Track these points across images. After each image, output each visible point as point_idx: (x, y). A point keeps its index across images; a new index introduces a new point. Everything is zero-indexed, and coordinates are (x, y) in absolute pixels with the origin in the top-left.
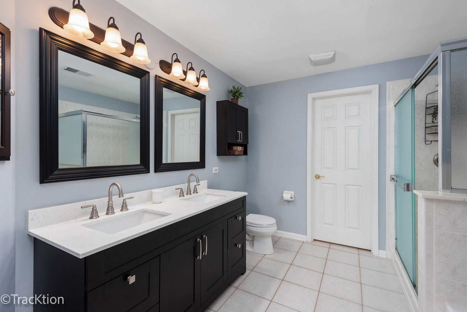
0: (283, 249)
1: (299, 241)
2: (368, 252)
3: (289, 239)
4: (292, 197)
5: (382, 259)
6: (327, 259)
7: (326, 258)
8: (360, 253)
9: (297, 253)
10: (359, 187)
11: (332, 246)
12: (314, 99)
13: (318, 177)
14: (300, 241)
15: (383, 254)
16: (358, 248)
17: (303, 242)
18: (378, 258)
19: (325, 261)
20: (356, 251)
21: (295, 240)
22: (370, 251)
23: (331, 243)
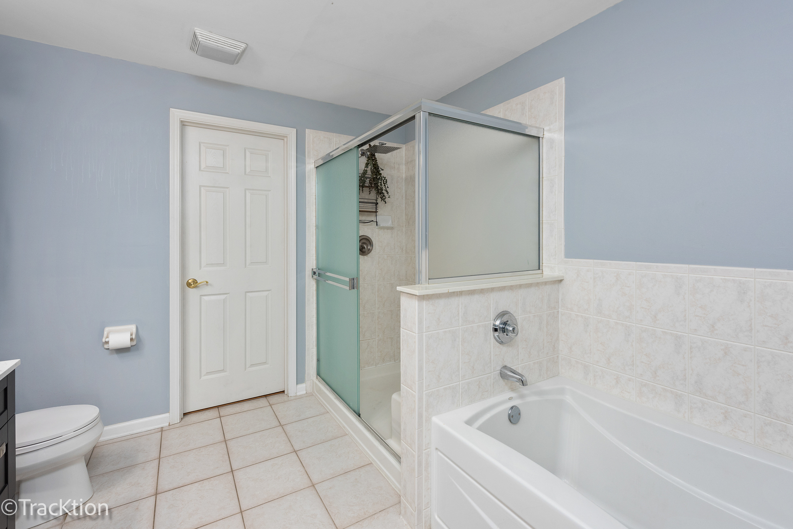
0: (118, 470)
1: (149, 433)
2: (281, 395)
3: (123, 439)
4: (134, 337)
5: (301, 397)
6: (225, 441)
7: (223, 439)
8: (271, 402)
9: (158, 460)
10: (268, 292)
11: (224, 411)
12: (183, 124)
13: (193, 284)
14: (153, 431)
15: (302, 389)
16: (266, 396)
17: (162, 430)
18: (298, 398)
19: (224, 445)
20: (263, 401)
21: (138, 435)
22: (283, 392)
23: (218, 407)
